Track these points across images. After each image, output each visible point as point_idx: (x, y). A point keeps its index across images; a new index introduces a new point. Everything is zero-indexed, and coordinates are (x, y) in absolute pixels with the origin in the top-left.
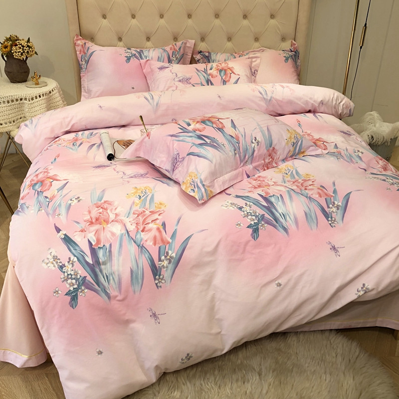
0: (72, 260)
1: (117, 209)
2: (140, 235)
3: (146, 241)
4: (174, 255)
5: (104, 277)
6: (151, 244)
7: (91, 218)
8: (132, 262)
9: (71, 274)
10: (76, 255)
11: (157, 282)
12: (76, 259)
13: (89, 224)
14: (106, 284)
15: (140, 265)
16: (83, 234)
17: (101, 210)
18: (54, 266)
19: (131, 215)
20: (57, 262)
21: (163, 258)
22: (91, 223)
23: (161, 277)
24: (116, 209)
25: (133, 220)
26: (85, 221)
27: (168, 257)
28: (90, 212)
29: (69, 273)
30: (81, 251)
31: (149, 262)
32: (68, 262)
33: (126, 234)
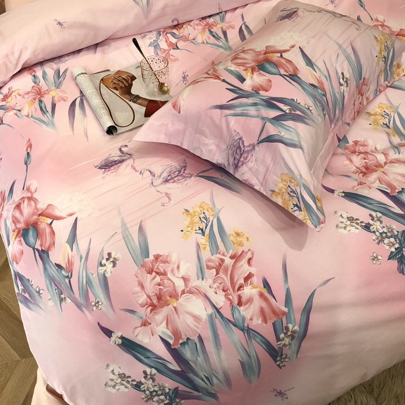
0: (149, 373)
1: (181, 268)
2: (239, 312)
3: (251, 319)
4: (296, 328)
5: (203, 380)
6: (260, 322)
7: (149, 297)
8: (239, 353)
9: (154, 391)
10: (152, 364)
11: (278, 363)
12: (154, 371)
13: (151, 311)
14: (209, 387)
15: (253, 354)
16: (148, 328)
17: (158, 279)
18: (126, 387)
19: (206, 270)
20: (128, 382)
21: (282, 336)
22: (154, 307)
23: (284, 356)
24: (178, 267)
25: (214, 283)
26: (142, 306)
27: (289, 333)
28: (142, 286)
29: (151, 390)
30: (157, 358)
31: (264, 346)
32: (145, 377)
33: (217, 315)
